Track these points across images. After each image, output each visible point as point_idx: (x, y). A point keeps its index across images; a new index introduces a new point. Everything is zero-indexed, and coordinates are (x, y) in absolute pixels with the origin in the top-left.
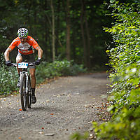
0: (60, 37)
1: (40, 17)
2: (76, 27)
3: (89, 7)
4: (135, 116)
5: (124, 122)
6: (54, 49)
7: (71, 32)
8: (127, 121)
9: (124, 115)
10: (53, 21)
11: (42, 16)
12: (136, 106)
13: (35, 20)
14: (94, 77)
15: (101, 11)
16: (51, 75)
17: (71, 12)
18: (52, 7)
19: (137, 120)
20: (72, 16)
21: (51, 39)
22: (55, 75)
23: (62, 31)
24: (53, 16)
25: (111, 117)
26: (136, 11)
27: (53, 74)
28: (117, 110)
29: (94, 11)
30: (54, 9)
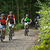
0: (20, 15)
1: (13, 8)
2: (26, 12)
3: (30, 4)
4: (48, 43)
5: (44, 45)
6: (18, 19)
7: (24, 13)
8: (45, 45)
9: (44, 42)
10: (18, 9)
11: (14, 8)
12: (48, 39)
13: (12, 9)
14: (33, 29)
15: (35, 6)
16: (18, 29)
17: (24, 6)
18: (17, 4)
19: (48, 44)
20: (25, 8)
21: (17, 16)
22: (19, 29)
23: (21, 13)
24: (18, 8)
25: (39, 43)
26: (47, 5)
27: (18, 28)
28: (41, 41)
29: (32, 6)
30: (18, 5)
